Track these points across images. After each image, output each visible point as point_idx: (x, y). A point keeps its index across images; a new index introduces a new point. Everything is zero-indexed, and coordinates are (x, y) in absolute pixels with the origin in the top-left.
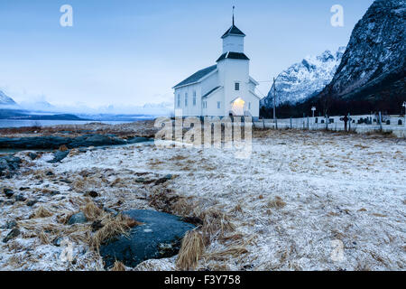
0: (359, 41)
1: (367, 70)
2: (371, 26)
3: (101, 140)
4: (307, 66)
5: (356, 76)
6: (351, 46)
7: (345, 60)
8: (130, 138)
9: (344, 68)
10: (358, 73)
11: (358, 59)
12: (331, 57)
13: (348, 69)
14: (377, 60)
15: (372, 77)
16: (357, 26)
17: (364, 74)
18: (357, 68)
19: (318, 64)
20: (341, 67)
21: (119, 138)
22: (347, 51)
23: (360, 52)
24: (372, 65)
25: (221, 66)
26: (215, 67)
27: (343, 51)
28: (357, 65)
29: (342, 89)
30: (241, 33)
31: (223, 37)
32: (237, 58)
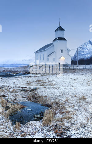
4: (91, 43)
25: (55, 43)
26: (52, 44)
30: (63, 29)
31: (56, 31)
32: (62, 40)
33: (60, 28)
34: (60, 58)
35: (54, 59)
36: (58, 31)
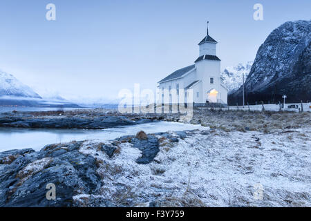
0: (262, 57)
1: (268, 76)
2: (270, 48)
3: (115, 121)
4: (228, 73)
5: (261, 79)
6: (257, 60)
7: (253, 70)
8: (138, 119)
9: (253, 75)
10: (262, 78)
11: (262, 69)
12: (243, 68)
13: (255, 75)
14: (274, 69)
15: (272, 81)
16: (261, 48)
17: (266, 78)
18: (261, 75)
19: (235, 72)
20: (251, 74)
21: (128, 120)
22: (254, 64)
23: (263, 64)
24: (271, 72)
25: (198, 66)
26: (193, 66)
27: (251, 64)
28: (261, 72)
29: (252, 88)
30: (214, 41)
31: (200, 44)
32: (212, 59)
33: (209, 40)
34: (209, 92)
35: (198, 93)
36: (206, 44)
